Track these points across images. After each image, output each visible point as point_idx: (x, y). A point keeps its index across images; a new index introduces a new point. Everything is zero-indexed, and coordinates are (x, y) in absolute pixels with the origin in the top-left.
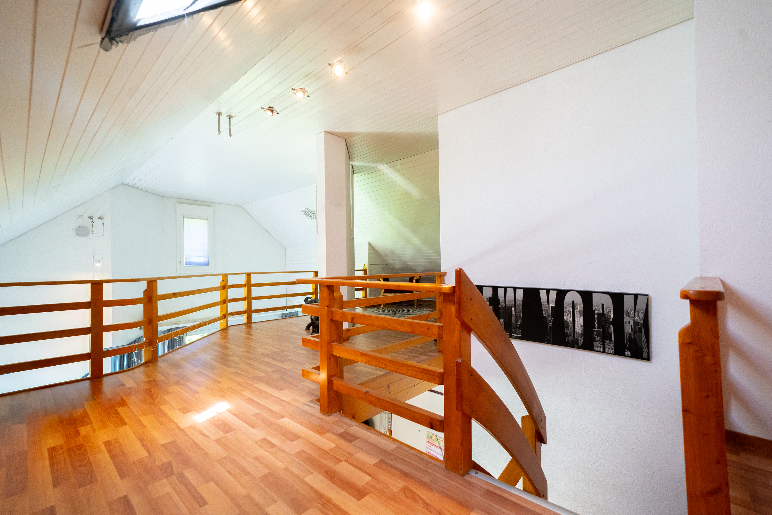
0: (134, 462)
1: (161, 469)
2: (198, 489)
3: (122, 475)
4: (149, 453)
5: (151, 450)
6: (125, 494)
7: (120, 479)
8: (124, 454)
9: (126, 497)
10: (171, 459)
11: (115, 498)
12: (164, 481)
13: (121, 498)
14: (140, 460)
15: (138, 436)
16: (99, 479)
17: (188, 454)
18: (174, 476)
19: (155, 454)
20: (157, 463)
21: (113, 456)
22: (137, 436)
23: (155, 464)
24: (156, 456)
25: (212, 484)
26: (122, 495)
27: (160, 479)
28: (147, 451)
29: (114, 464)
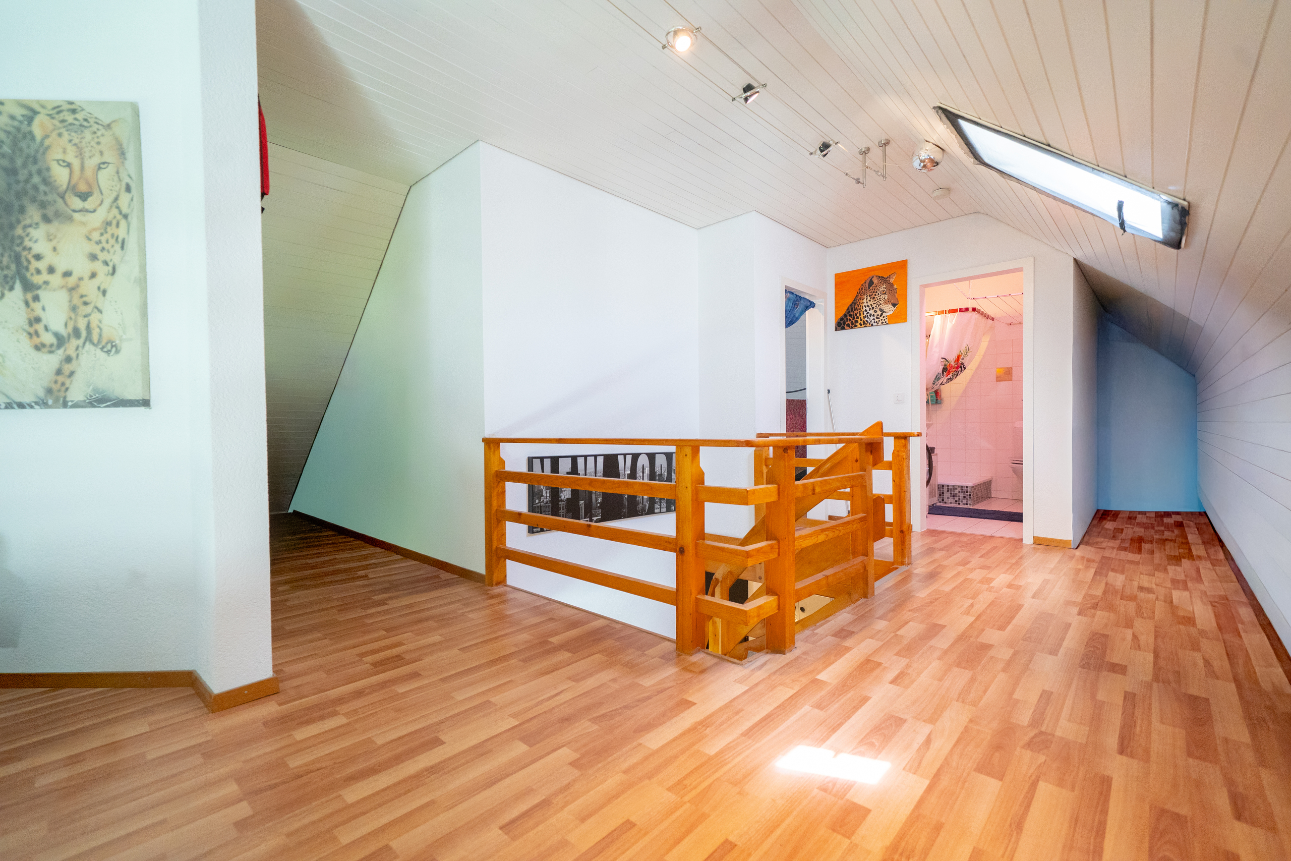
0: (1073, 789)
1: (1047, 747)
2: (1036, 703)
3: (1106, 782)
4: (1034, 785)
5: (1027, 787)
6: (1119, 757)
7: (1113, 780)
8: (1075, 821)
9: (1122, 751)
10: (1018, 749)
11: (1135, 762)
12: (1058, 733)
13: (1127, 755)
14: (1061, 783)
15: (1013, 839)
16: (1147, 807)
17: (989, 738)
18: (1043, 729)
19: (1029, 775)
20: (1042, 758)
21: (1098, 832)
22: (1017, 842)
23: (1045, 761)
24: (1032, 770)
25: (1016, 696)
26: (1124, 759)
27: (1062, 738)
28: (1035, 789)
29: (1107, 814)
